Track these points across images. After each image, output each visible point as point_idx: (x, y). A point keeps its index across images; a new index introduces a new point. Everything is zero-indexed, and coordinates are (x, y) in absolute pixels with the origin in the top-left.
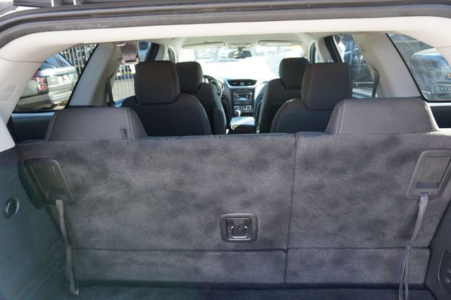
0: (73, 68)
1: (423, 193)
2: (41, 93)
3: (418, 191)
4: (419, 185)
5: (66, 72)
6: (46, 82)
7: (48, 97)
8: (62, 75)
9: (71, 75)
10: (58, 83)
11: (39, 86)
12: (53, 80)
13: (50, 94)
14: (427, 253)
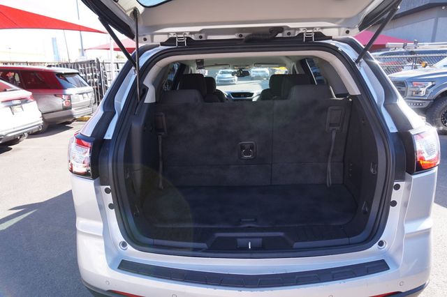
0: (90, 88)
1: (334, 129)
2: (65, 109)
3: (331, 128)
4: (331, 125)
5: (86, 91)
6: (70, 99)
7: (71, 112)
8: (82, 94)
9: (90, 95)
10: (79, 101)
11: (64, 102)
12: (76, 98)
13: (73, 109)
14: (342, 164)
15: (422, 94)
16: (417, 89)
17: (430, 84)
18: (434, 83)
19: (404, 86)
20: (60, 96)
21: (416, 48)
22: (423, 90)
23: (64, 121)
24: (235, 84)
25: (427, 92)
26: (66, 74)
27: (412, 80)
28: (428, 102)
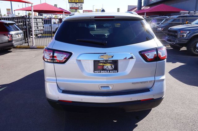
0: (21, 31)
2: (9, 41)
5: (20, 33)
6: (12, 37)
7: (12, 44)
8: (18, 34)
9: (21, 35)
10: (16, 38)
11: (9, 38)
12: (15, 36)
13: (13, 42)
15: (185, 36)
16: (182, 34)
17: (188, 32)
18: (190, 32)
19: (177, 33)
20: (7, 35)
21: (195, 14)
22: (185, 35)
23: (9, 48)
24: (95, 30)
25: (187, 36)
26: (9, 24)
27: (180, 30)
28: (187, 40)
